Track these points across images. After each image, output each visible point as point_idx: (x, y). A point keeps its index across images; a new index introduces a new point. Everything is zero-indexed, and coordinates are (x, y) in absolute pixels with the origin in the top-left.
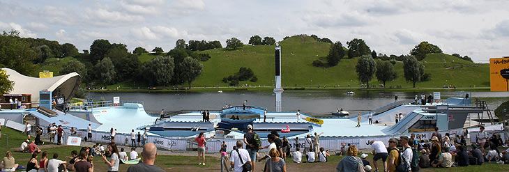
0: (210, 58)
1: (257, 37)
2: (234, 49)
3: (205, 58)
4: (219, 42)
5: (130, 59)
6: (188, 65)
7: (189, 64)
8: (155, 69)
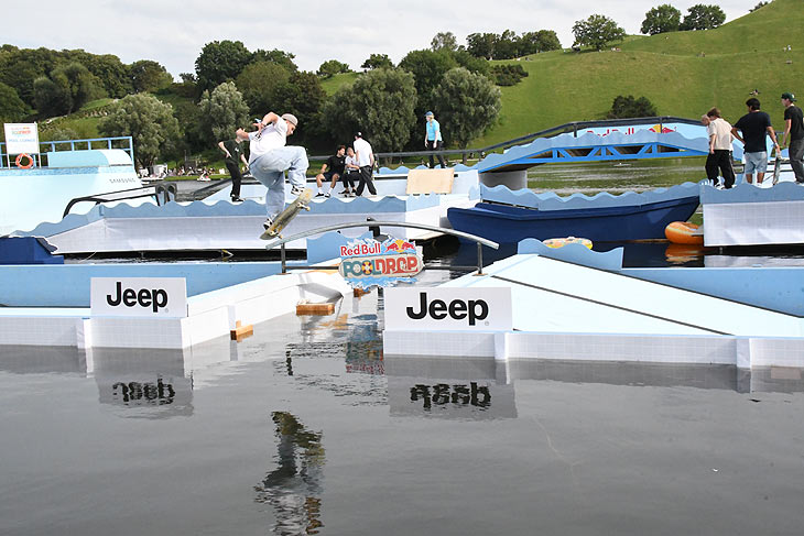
0: (526, 75)
1: (664, 10)
2: (598, 49)
3: (510, 77)
4: (552, 35)
5: (296, 87)
6: (456, 93)
7: (459, 90)
8: (361, 108)
